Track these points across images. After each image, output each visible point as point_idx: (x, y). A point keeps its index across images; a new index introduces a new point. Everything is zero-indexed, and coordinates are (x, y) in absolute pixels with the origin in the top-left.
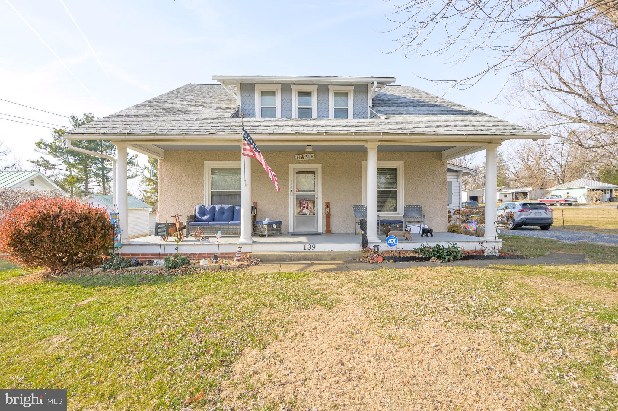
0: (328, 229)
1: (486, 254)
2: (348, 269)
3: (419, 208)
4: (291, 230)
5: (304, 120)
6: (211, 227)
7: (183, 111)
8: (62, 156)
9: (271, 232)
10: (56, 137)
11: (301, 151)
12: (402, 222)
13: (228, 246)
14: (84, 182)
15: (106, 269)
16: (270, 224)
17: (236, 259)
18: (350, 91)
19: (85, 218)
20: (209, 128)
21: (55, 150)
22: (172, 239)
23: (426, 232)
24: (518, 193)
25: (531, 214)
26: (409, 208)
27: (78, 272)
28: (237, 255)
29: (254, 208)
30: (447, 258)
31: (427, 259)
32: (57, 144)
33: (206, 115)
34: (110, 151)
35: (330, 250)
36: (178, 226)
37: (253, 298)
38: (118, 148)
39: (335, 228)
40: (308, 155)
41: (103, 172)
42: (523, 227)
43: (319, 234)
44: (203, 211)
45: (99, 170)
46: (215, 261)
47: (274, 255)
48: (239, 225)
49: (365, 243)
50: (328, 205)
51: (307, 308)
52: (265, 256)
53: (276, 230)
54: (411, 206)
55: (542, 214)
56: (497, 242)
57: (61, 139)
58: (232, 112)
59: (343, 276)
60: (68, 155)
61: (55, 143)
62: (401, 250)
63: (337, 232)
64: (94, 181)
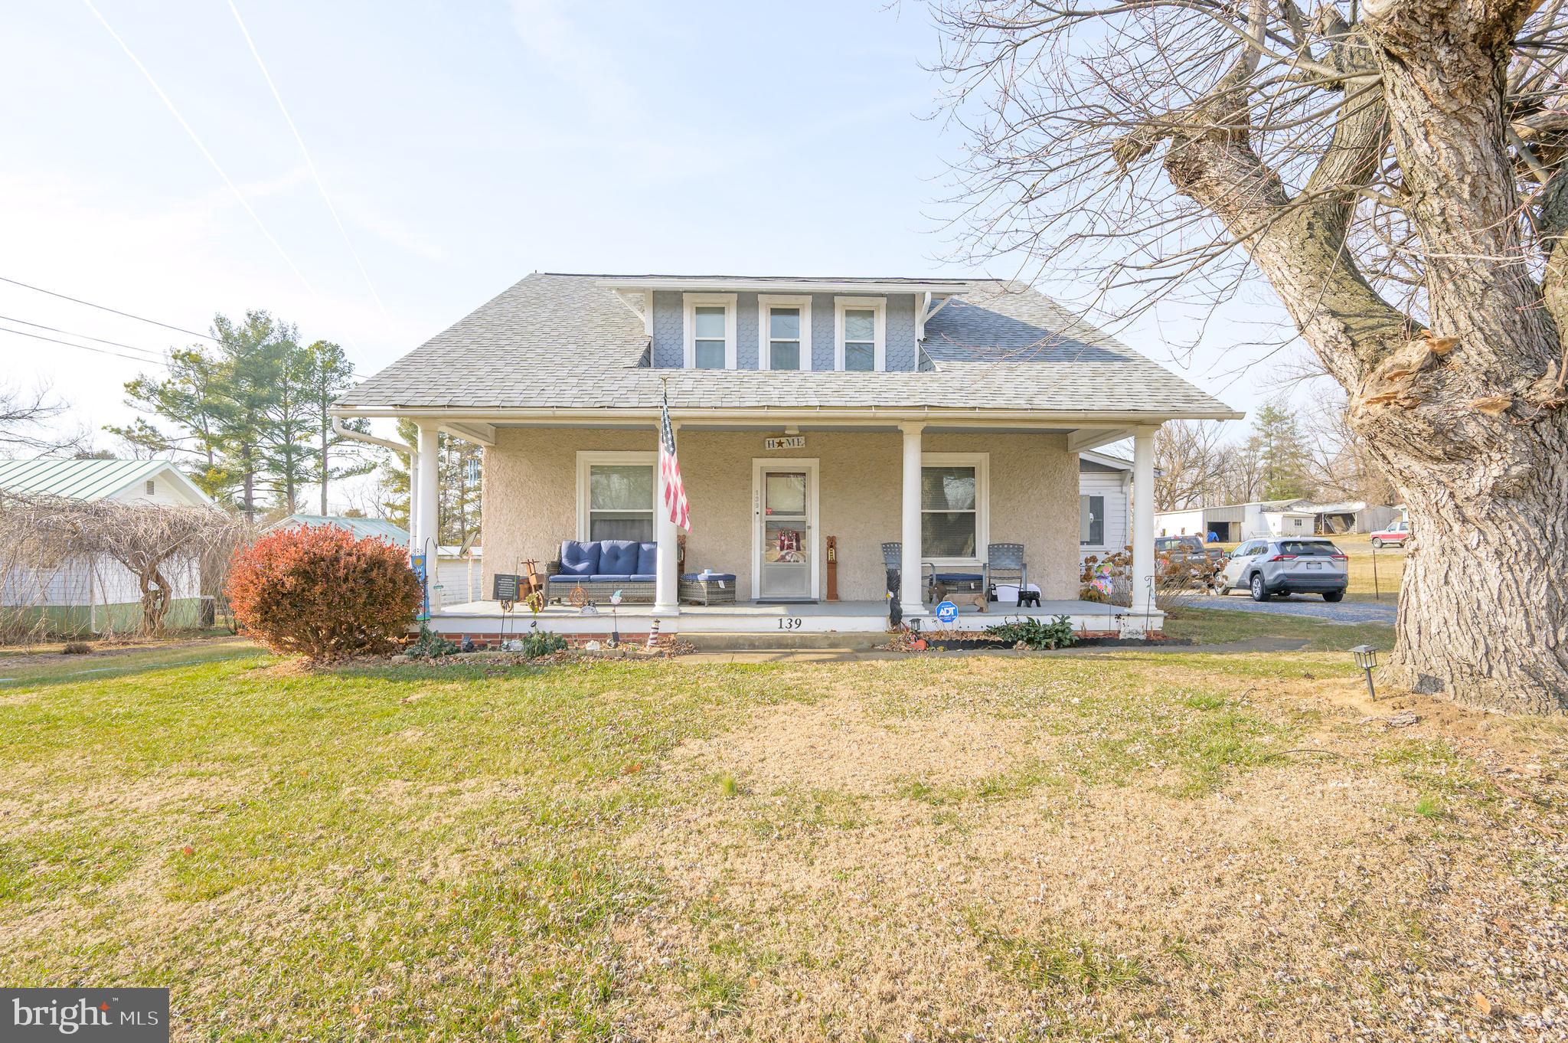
0: (832, 593)
1: (1121, 637)
2: (857, 659)
3: (1018, 549)
4: (756, 595)
5: (782, 375)
6: (594, 585)
7: (538, 350)
8: (189, 417)
9: (714, 597)
10: (177, 369)
11: (779, 432)
12: (980, 578)
13: (633, 620)
14: (244, 482)
15: (416, 657)
16: (712, 581)
17: (649, 642)
18: (878, 307)
19: (377, 563)
20: (597, 392)
21: (172, 402)
22: (521, 608)
23: (1027, 598)
24: (1331, 516)
25: (1300, 566)
26: (998, 549)
27: (364, 662)
28: (651, 636)
29: (682, 546)
30: (1044, 643)
31: (1008, 645)
32: (179, 387)
33: (587, 362)
34: (309, 405)
35: (829, 630)
36: (533, 581)
37: (689, 694)
38: (424, 431)
39: (843, 592)
40: (790, 439)
41: (289, 458)
42: (1293, 594)
43: (814, 602)
44: (575, 554)
45: (280, 453)
46: (613, 644)
47: (722, 638)
48: (654, 581)
49: (896, 617)
50: (832, 543)
51: (775, 703)
52: (703, 638)
53: (724, 592)
54: (1003, 545)
55: (1325, 567)
56: (1154, 616)
57: (188, 375)
58: (639, 355)
59: (843, 668)
60: (203, 415)
61: (174, 384)
62: (966, 630)
63: (852, 597)
64: (267, 481)
